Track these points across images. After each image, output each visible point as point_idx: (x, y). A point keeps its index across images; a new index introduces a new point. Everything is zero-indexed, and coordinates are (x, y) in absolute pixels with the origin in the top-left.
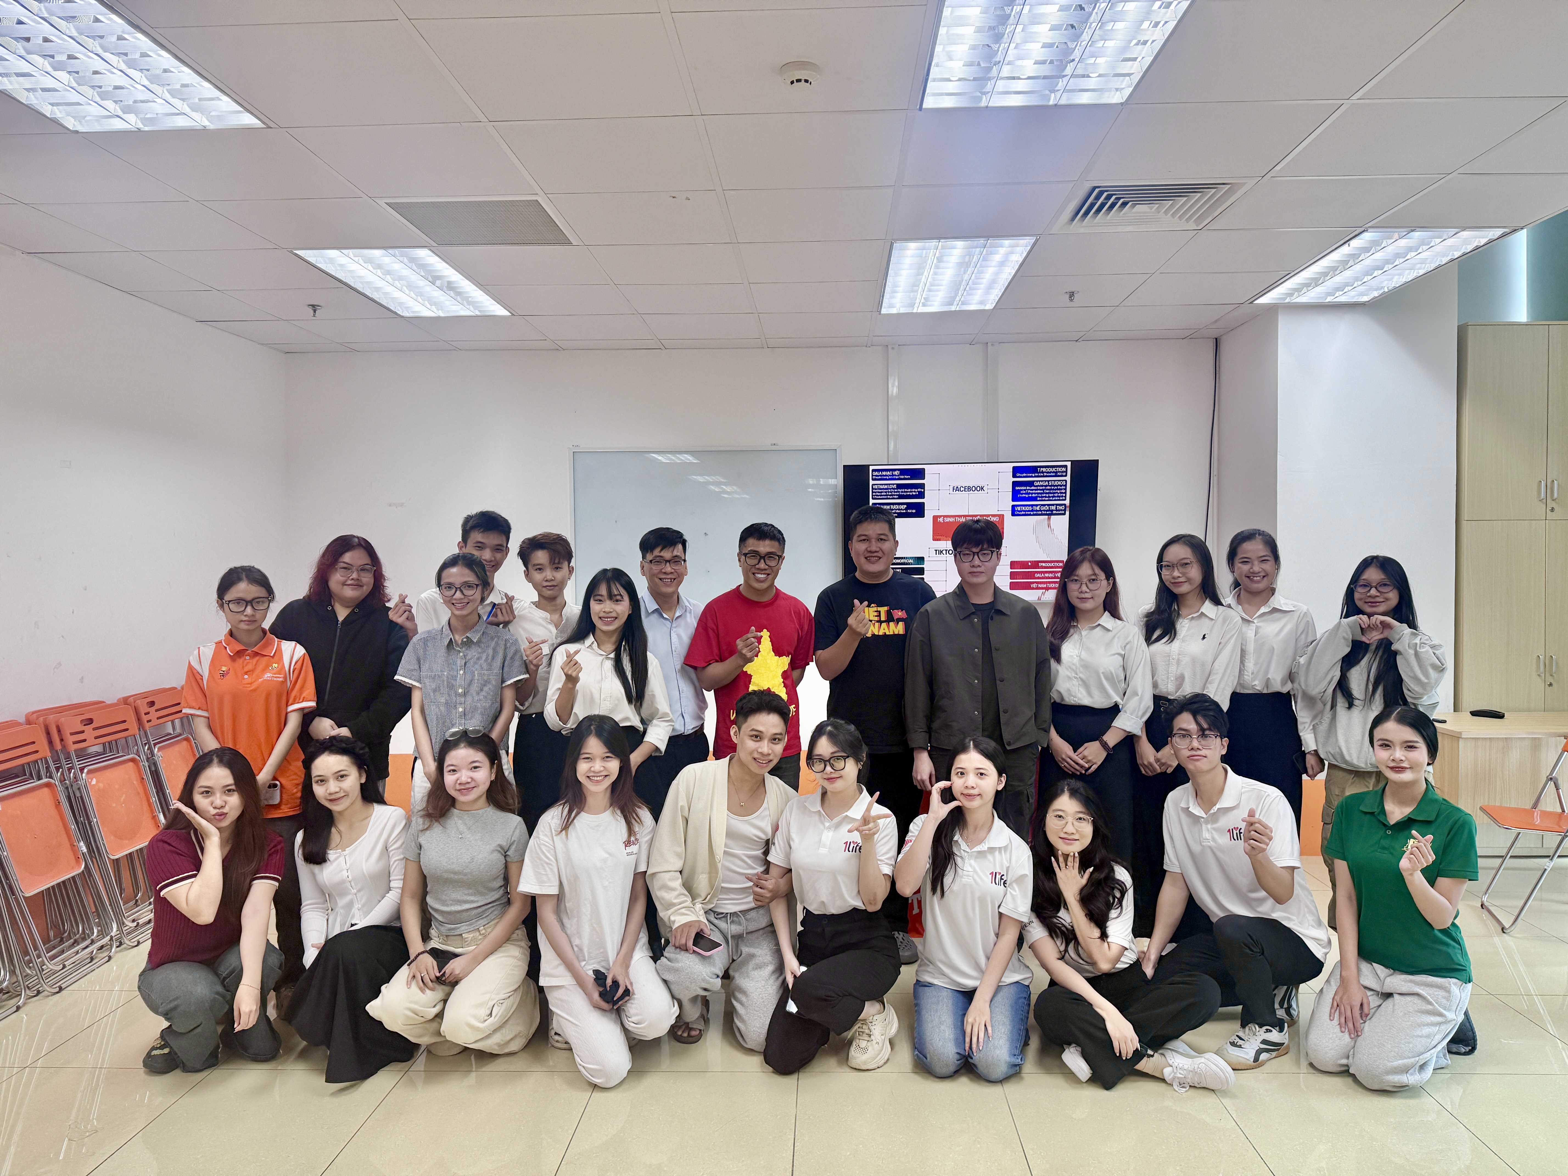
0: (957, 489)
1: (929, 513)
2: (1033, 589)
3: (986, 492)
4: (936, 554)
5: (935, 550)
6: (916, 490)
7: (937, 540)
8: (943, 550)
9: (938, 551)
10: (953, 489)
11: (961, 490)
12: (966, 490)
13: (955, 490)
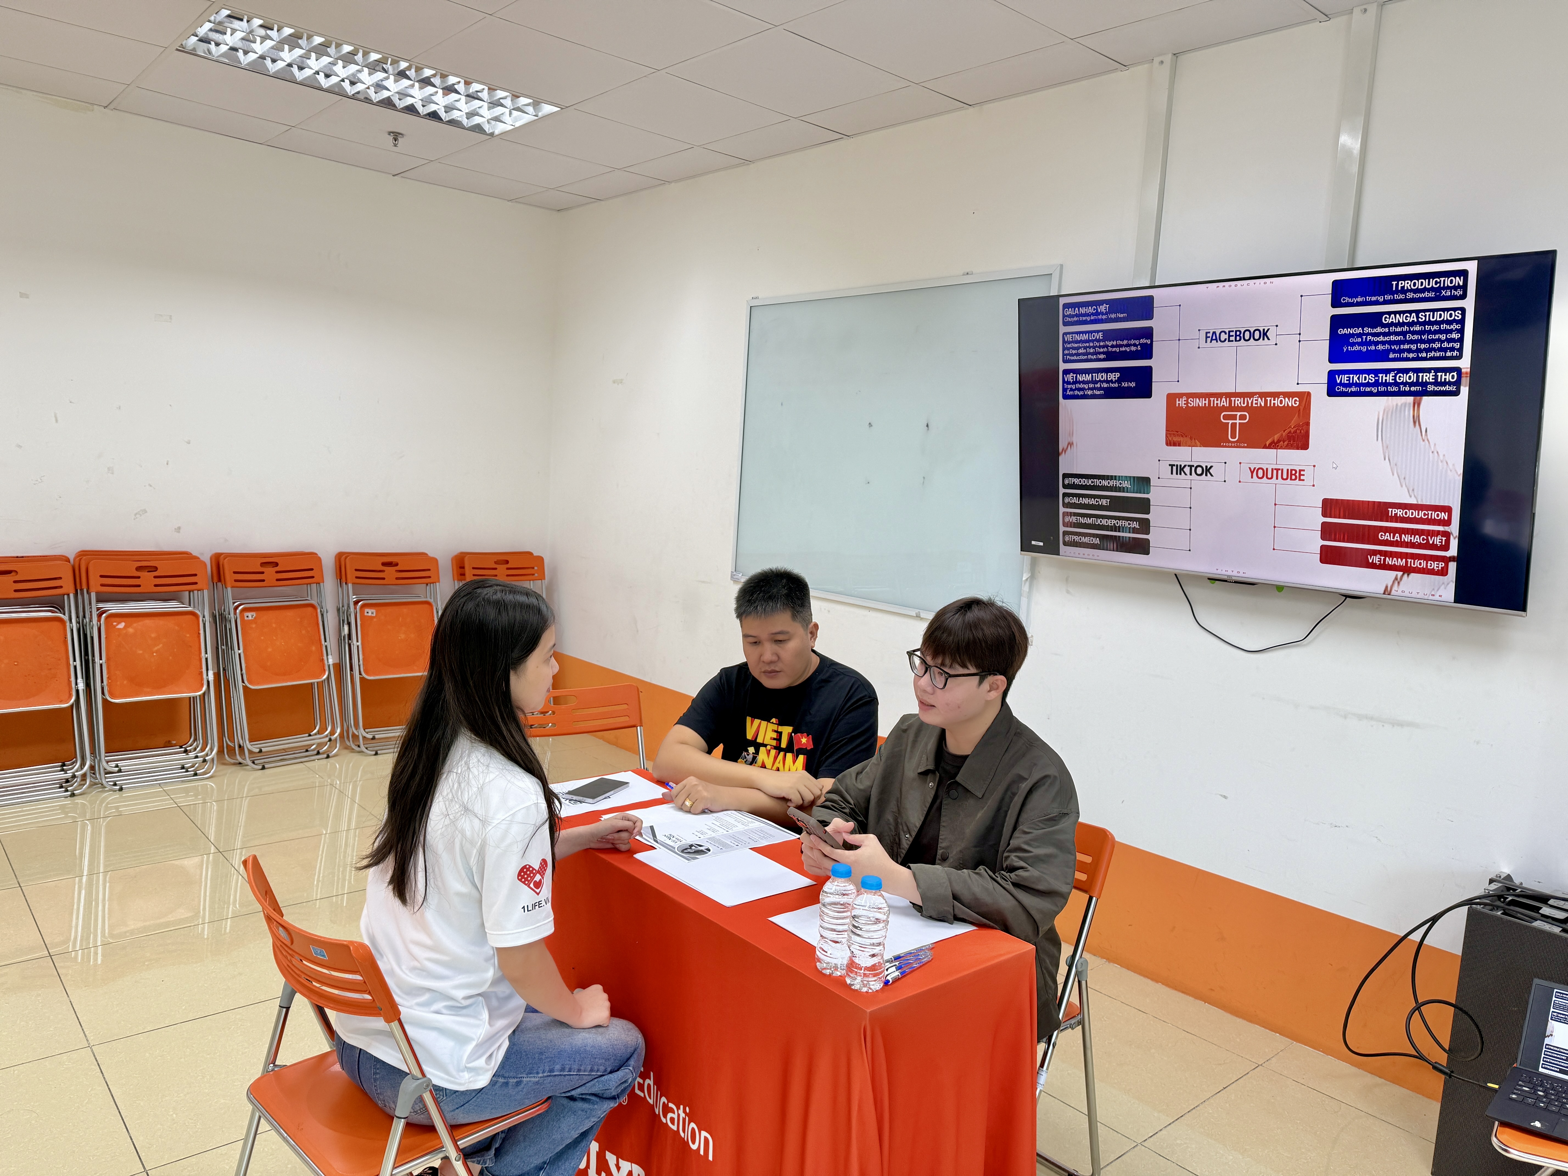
0: (1214, 337)
1: (1159, 391)
2: (1373, 566)
3: (1272, 341)
4: (1172, 473)
5: (1170, 465)
6: (1137, 342)
7: (1175, 445)
8: (1185, 466)
9: (1175, 468)
10: (1207, 337)
11: (1222, 339)
12: (1231, 338)
13: (1209, 340)
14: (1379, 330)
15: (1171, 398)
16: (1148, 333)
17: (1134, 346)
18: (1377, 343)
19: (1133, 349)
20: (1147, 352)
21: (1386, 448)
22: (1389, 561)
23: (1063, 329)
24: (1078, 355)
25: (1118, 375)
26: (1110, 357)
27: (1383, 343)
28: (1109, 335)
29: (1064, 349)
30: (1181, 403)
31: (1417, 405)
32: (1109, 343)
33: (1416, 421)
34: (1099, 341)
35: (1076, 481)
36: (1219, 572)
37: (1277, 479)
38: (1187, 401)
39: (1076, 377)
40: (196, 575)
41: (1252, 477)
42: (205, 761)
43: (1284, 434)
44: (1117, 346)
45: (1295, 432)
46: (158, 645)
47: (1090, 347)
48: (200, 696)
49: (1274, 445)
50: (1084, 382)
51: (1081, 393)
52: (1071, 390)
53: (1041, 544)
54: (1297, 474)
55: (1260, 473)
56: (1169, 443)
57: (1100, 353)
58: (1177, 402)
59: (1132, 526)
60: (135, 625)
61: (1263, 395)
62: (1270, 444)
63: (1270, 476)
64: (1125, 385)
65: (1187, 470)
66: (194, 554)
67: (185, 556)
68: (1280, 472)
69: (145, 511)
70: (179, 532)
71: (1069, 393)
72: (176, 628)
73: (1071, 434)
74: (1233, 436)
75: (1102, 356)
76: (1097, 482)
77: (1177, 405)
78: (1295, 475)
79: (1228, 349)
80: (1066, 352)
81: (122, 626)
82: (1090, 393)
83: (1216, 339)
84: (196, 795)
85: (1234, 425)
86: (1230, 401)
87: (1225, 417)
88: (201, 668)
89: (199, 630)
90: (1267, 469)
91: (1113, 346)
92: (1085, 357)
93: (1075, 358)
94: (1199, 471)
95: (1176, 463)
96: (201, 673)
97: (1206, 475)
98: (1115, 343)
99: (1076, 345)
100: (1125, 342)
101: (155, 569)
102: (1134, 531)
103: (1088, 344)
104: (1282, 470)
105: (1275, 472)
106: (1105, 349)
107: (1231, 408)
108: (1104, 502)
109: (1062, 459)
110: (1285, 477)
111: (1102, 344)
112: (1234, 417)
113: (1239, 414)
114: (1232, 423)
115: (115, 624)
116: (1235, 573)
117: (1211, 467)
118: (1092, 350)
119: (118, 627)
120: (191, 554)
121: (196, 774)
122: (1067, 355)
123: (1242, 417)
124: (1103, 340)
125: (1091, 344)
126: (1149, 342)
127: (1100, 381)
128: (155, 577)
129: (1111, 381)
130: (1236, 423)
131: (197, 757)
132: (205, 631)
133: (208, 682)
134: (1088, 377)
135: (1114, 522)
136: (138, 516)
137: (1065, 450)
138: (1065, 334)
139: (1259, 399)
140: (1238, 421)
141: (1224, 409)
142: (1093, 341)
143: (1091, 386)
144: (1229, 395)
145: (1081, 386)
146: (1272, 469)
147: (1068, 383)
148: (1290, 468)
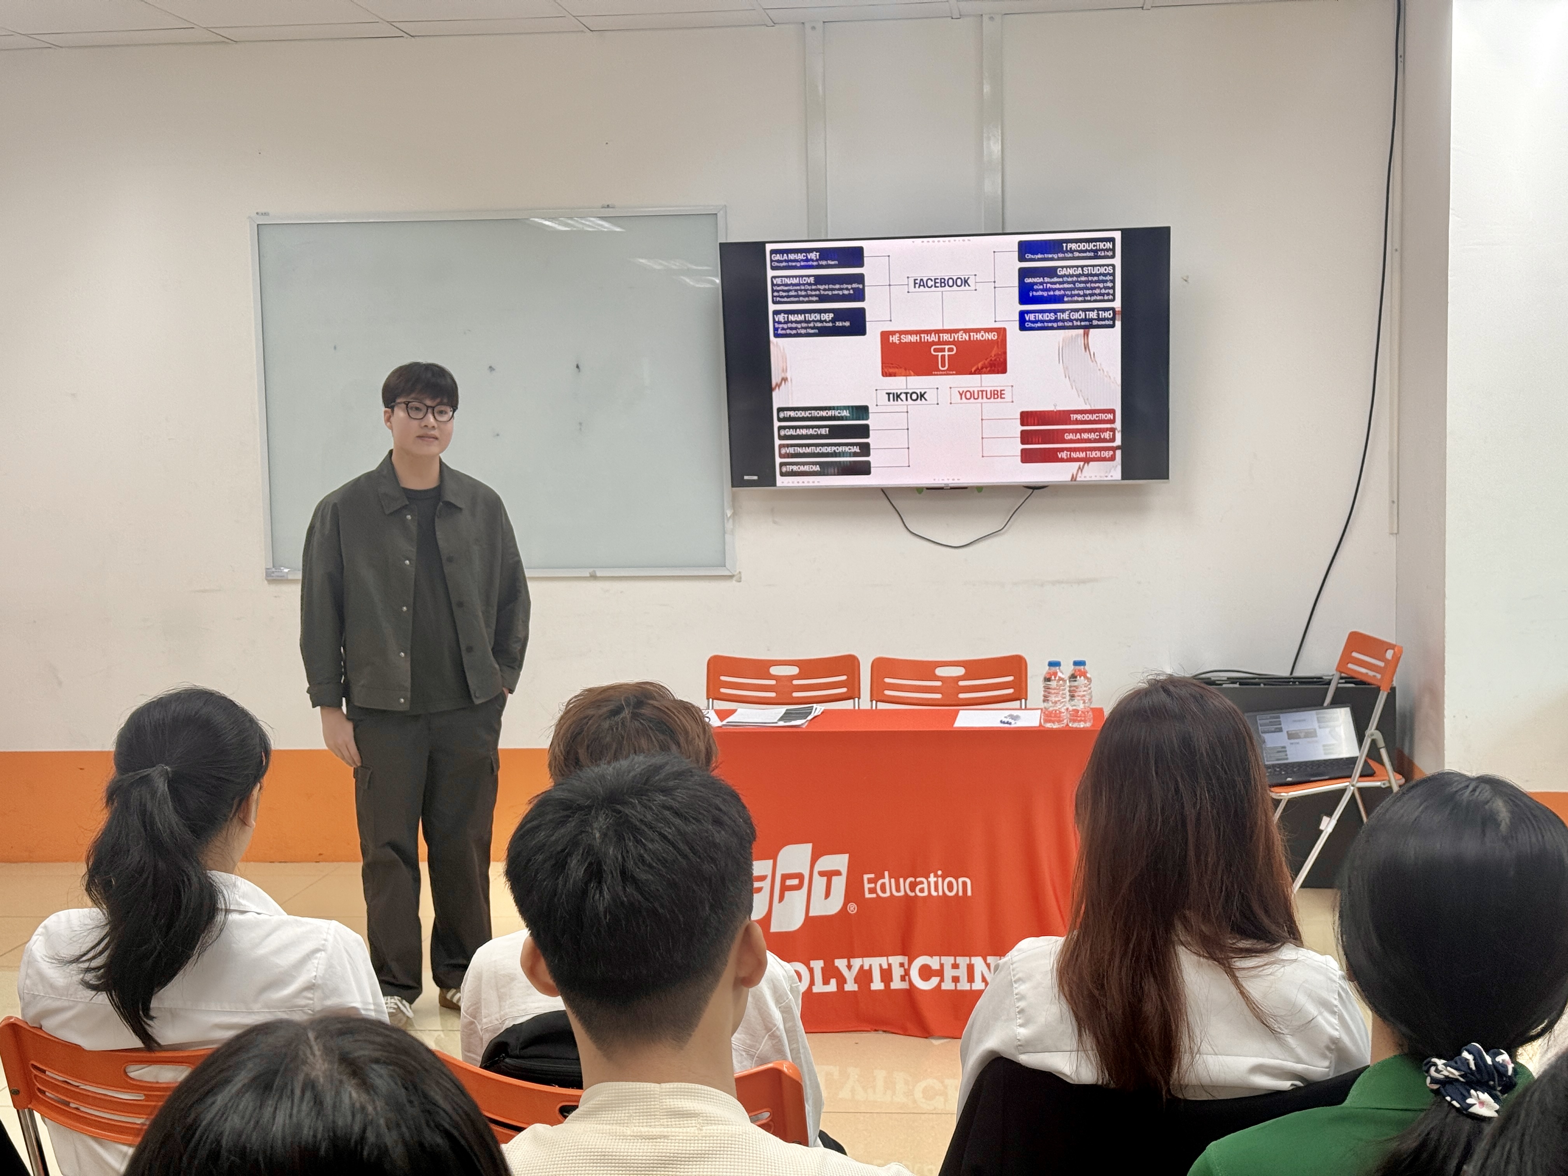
0: (921, 283)
1: (874, 329)
2: (1062, 460)
3: (973, 287)
4: (889, 400)
5: (887, 393)
7: (890, 375)
8: (901, 393)
9: (891, 396)
10: (915, 283)
11: (929, 285)
12: (937, 285)
13: (917, 286)
14: (1055, 279)
15: (885, 335)
16: (860, 278)
17: (848, 289)
18: (1054, 290)
19: (846, 292)
20: (859, 295)
21: (1066, 369)
22: (1074, 455)
23: (770, 273)
24: (788, 297)
25: (831, 315)
26: (823, 299)
27: (1059, 289)
28: (819, 279)
29: (773, 291)
30: (895, 339)
31: (1086, 335)
32: (822, 287)
33: (1087, 347)
34: (810, 284)
35: (792, 414)
36: (936, 482)
37: (982, 398)
38: (900, 337)
39: (788, 317)
41: (961, 399)
43: (986, 362)
44: (829, 290)
45: (995, 360)
47: (801, 290)
49: (978, 372)
51: (794, 332)
52: (783, 329)
53: (755, 478)
54: (999, 394)
55: (968, 395)
56: (885, 374)
57: (812, 296)
58: (891, 339)
59: (853, 450)
61: (966, 331)
62: (975, 371)
63: (976, 397)
64: (838, 324)
65: (903, 396)
68: (984, 393)
71: (780, 332)
73: (785, 370)
74: (943, 366)
75: (815, 299)
76: (815, 413)
77: (891, 341)
78: (997, 394)
79: (934, 294)
80: (776, 294)
82: (803, 331)
83: (924, 286)
86: (939, 337)
87: (936, 350)
90: (974, 392)
91: (825, 290)
92: (796, 299)
93: (786, 299)
94: (914, 396)
95: (892, 391)
97: (921, 400)
98: (827, 287)
99: (786, 288)
100: (837, 286)
102: (855, 454)
103: (798, 288)
104: (986, 391)
105: (980, 393)
106: (817, 293)
107: (939, 343)
108: (824, 431)
109: (775, 394)
110: (989, 396)
111: (814, 287)
112: (943, 350)
113: (947, 347)
114: (942, 356)
116: (950, 481)
117: (925, 393)
118: (803, 293)
122: (776, 297)
123: (950, 350)
124: (814, 284)
125: (803, 288)
126: (861, 286)
127: (813, 321)
129: (825, 321)
134: (801, 317)
135: (834, 448)
137: (779, 385)
138: (773, 277)
139: (964, 335)
140: (946, 353)
141: (934, 343)
142: (804, 285)
143: (804, 325)
144: (938, 332)
145: (794, 325)
146: (978, 391)
147: (779, 323)
148: (993, 389)
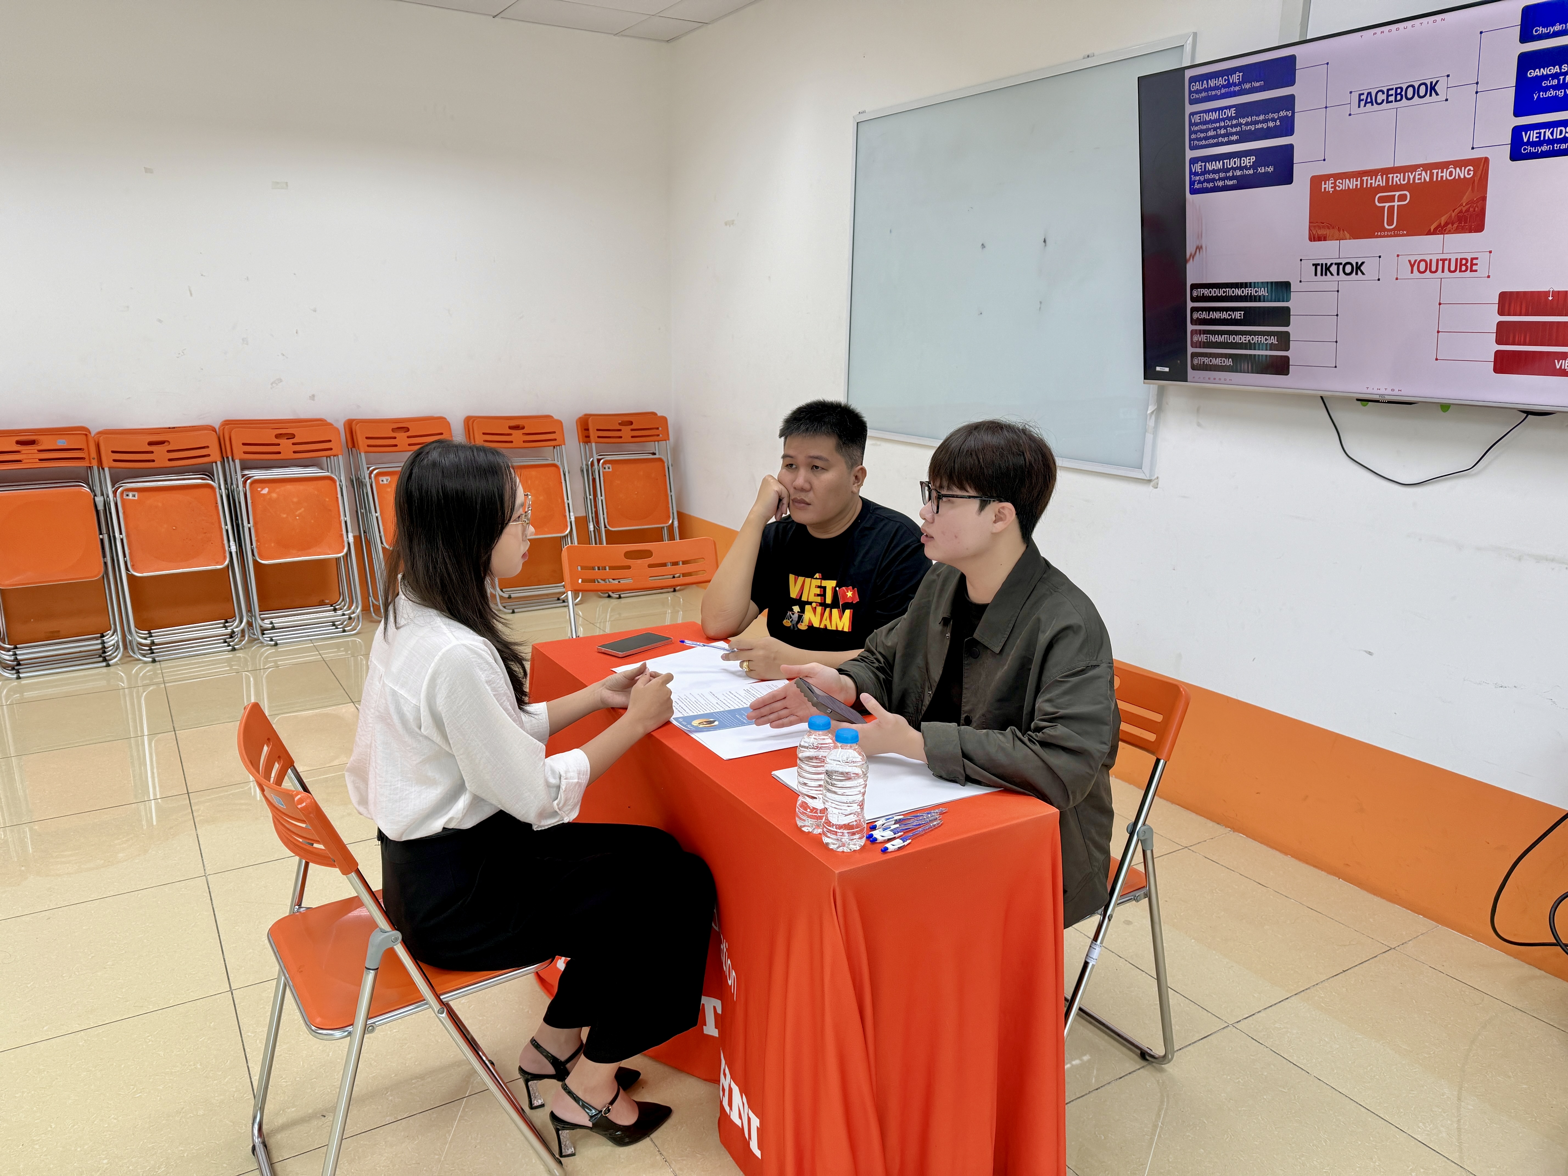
0: (1368, 99)
1: (1302, 174)
2: (1561, 373)
3: (1441, 96)
4: (1316, 275)
5: (1313, 265)
6: (1276, 116)
7: (1319, 239)
8: (1331, 264)
9: (1319, 268)
10: (1360, 100)
11: (1379, 101)
12: (1391, 99)
13: (1362, 103)
15: (1316, 181)
16: (1289, 102)
17: (1272, 121)
19: (1271, 124)
20: (1287, 128)
23: (1189, 109)
24: (1206, 138)
25: (1253, 159)
26: (1245, 137)
28: (1243, 110)
29: (1191, 133)
30: (1328, 186)
32: (1243, 121)
34: (1230, 118)
35: (1206, 292)
36: (1370, 391)
37: (1443, 271)
38: (1335, 183)
39: (1205, 166)
40: (330, 441)
41: (1412, 272)
42: (350, 618)
43: (1453, 215)
44: (1252, 123)
45: (1466, 211)
46: (300, 509)
47: (1220, 128)
48: (343, 556)
49: (1441, 230)
50: (1214, 172)
51: (1211, 185)
52: (1200, 182)
53: (1167, 369)
54: (1469, 264)
55: (1422, 266)
56: (1313, 238)
57: (1232, 134)
58: (1323, 186)
59: (1269, 342)
60: (278, 490)
61: (1428, 167)
62: (1435, 229)
63: (1434, 269)
64: (1261, 170)
65: (1334, 269)
66: (329, 421)
67: (320, 423)
68: (1447, 263)
69: (280, 380)
70: (313, 400)
71: (1197, 186)
72: (316, 492)
73: (1200, 236)
74: (1390, 223)
75: (1235, 138)
76: (1230, 292)
77: (1323, 190)
78: (1466, 265)
79: (1385, 113)
80: (1193, 136)
81: (265, 491)
82: (1221, 184)
83: (1371, 102)
84: (346, 651)
85: (1391, 208)
86: (1387, 179)
87: (1381, 200)
88: (341, 531)
89: (337, 494)
90: (1431, 261)
91: (1247, 124)
92: (1215, 141)
93: (1204, 143)
94: (1348, 269)
95: (1320, 262)
96: (342, 535)
97: (1357, 274)
98: (1249, 120)
99: (1205, 127)
100: (1262, 117)
101: (292, 436)
102: (1272, 347)
103: (1218, 125)
104: (1450, 260)
105: (1440, 263)
106: (1238, 129)
107: (1387, 188)
108: (1238, 315)
109: (1189, 266)
110: (1453, 268)
111: (1234, 122)
112: (1391, 199)
113: (1397, 194)
114: (1389, 207)
115: (259, 489)
116: (1389, 392)
117: (1363, 263)
118: (1223, 131)
119: (261, 492)
120: (326, 421)
121: (344, 631)
122: (1194, 140)
123: (1402, 198)
124: (1236, 118)
125: (1222, 124)
126: (1289, 114)
127: (1232, 168)
128: (293, 444)
129: (1246, 168)
130: (1394, 206)
131: (344, 615)
132: (342, 495)
133: (349, 544)
134: (1219, 165)
135: (1249, 338)
136: (274, 385)
137: (1193, 256)
138: (1192, 114)
139: (1424, 173)
140: (1396, 204)
141: (1380, 189)
142: (1223, 120)
143: (1222, 175)
144: (1385, 172)
145: (1211, 176)
146: (1437, 260)
147: (1196, 174)
148: (1459, 257)
